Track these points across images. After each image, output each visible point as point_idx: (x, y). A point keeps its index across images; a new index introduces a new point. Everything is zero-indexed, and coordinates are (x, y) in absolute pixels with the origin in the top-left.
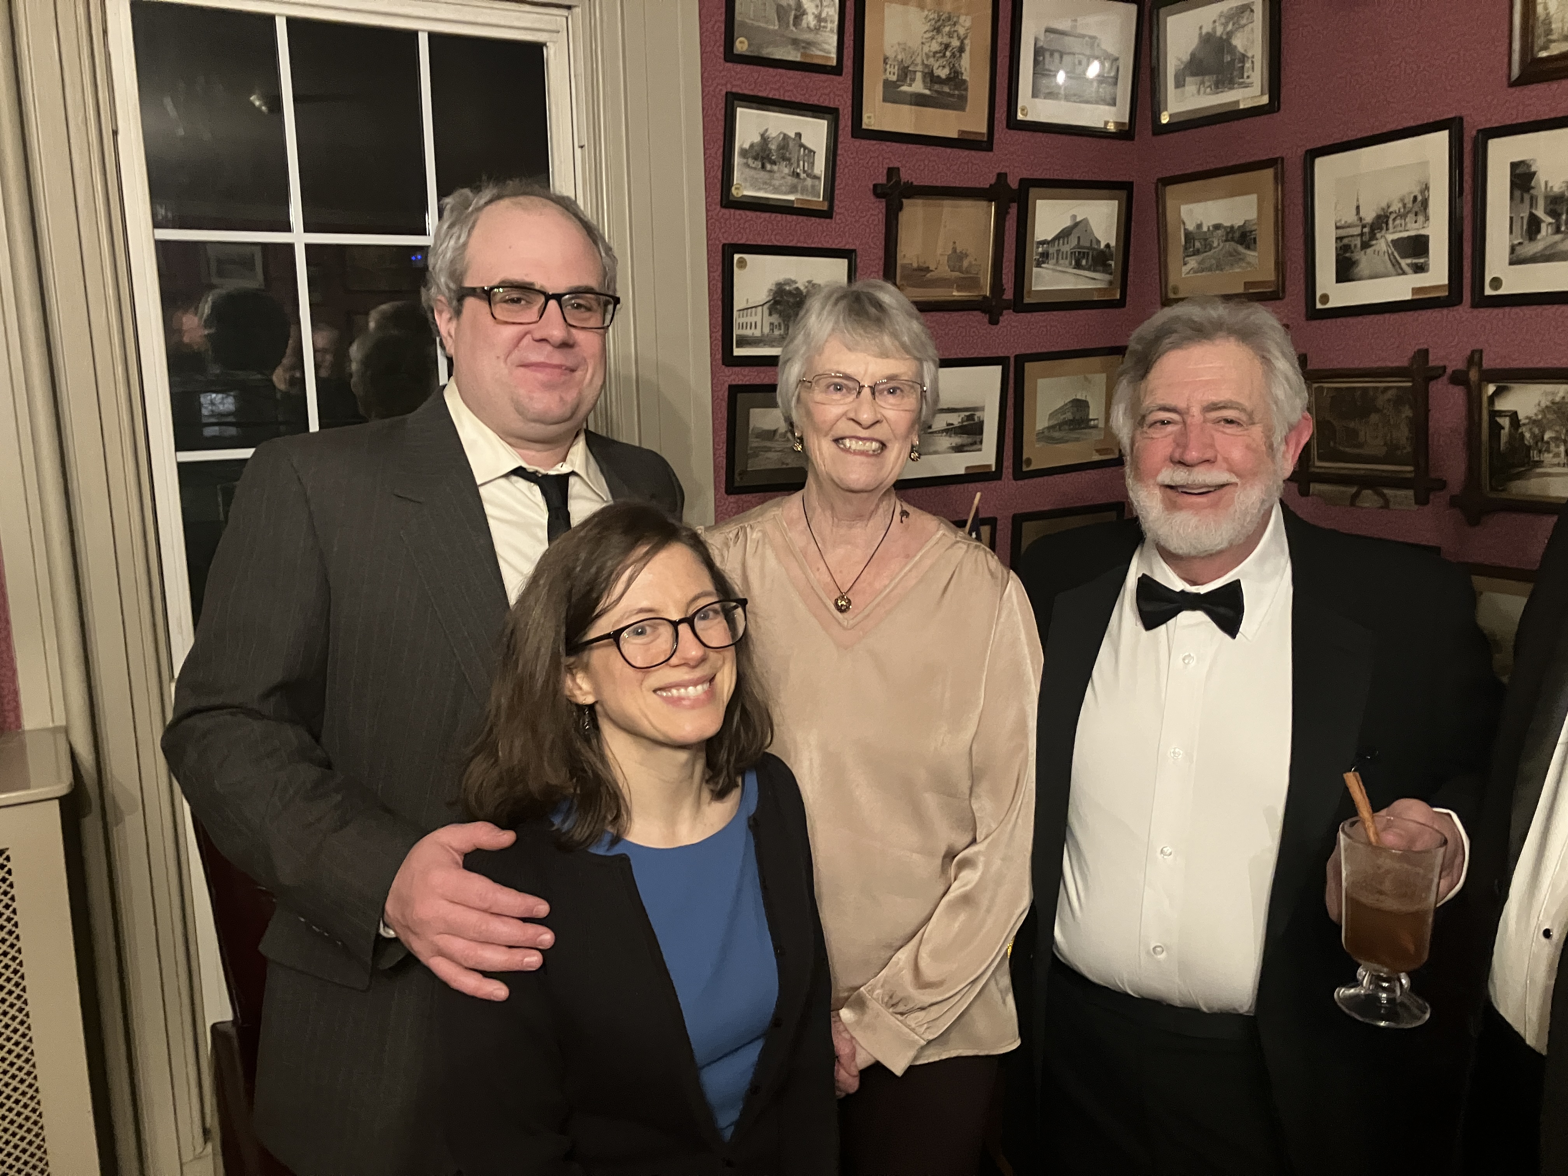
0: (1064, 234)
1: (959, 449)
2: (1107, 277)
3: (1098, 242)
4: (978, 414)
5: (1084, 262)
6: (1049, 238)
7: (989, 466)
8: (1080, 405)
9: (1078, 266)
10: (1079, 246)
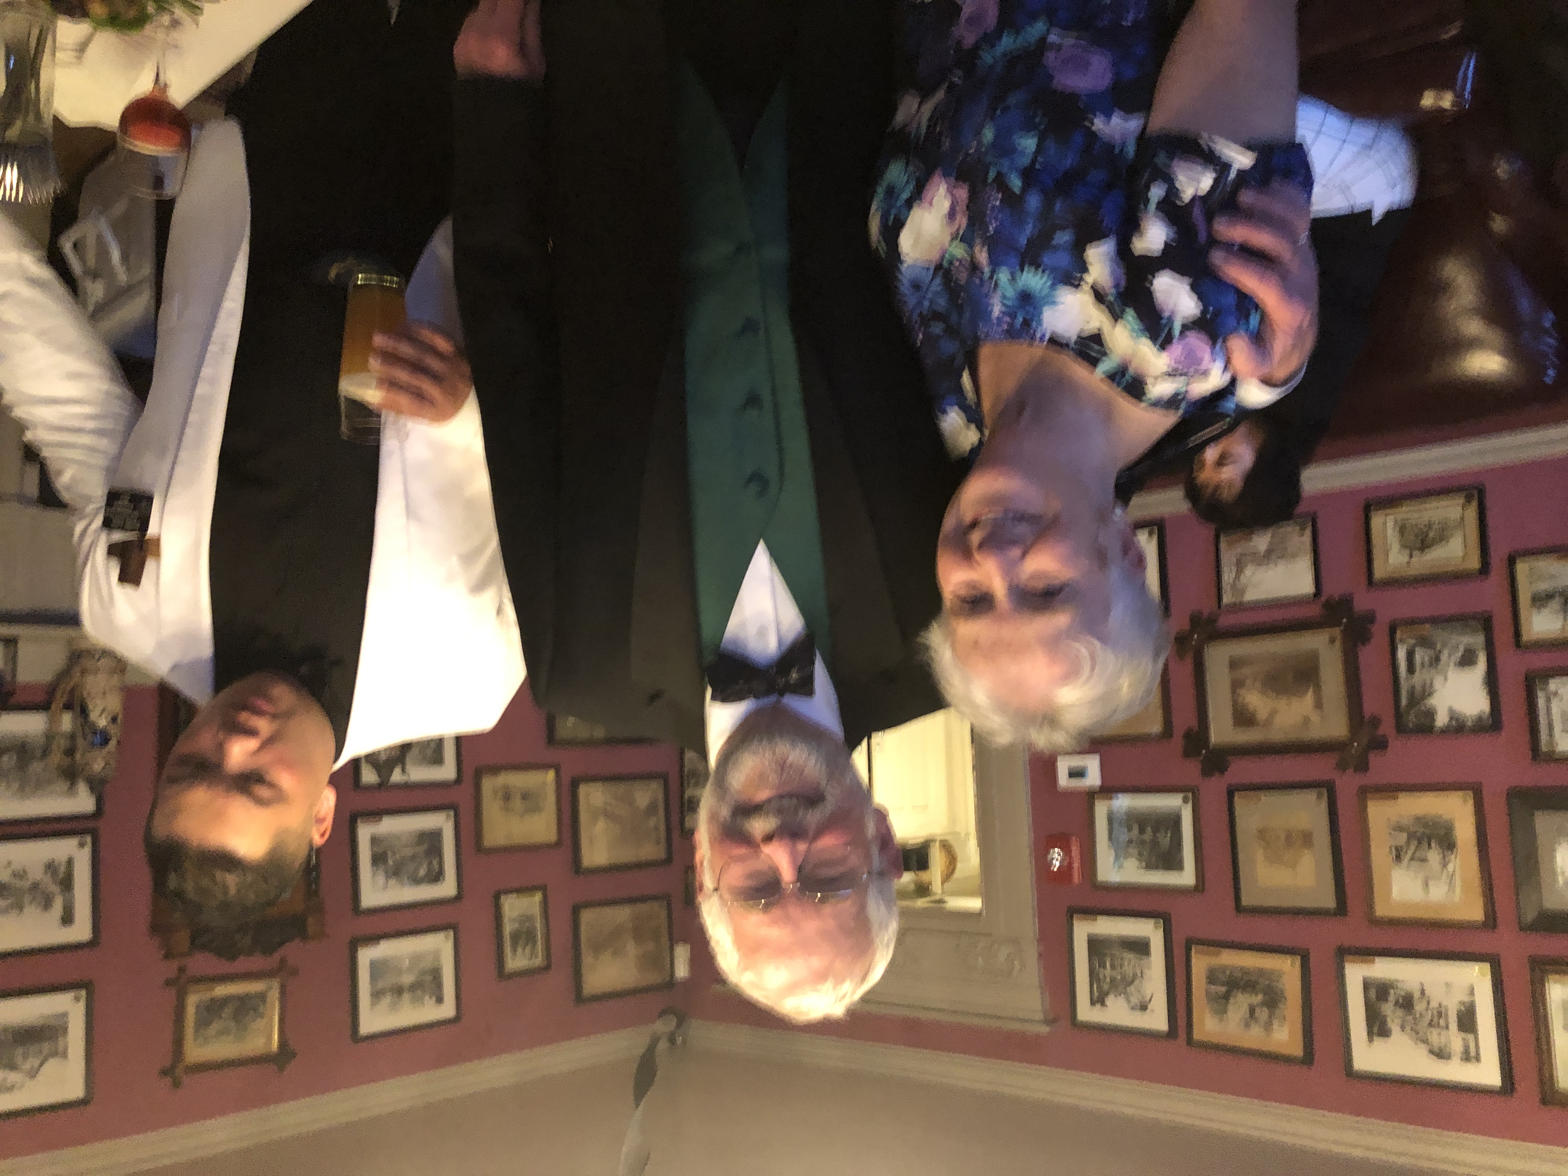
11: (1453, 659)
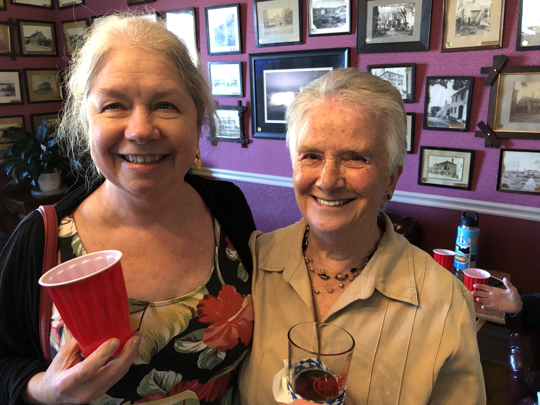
0: (34, 35)
1: (7, 95)
2: (51, 48)
3: (46, 38)
4: (12, 86)
5: (42, 44)
6: (29, 36)
7: (19, 101)
8: (48, 84)
9: (40, 44)
10: (39, 39)
11: (442, 111)
